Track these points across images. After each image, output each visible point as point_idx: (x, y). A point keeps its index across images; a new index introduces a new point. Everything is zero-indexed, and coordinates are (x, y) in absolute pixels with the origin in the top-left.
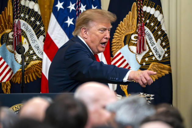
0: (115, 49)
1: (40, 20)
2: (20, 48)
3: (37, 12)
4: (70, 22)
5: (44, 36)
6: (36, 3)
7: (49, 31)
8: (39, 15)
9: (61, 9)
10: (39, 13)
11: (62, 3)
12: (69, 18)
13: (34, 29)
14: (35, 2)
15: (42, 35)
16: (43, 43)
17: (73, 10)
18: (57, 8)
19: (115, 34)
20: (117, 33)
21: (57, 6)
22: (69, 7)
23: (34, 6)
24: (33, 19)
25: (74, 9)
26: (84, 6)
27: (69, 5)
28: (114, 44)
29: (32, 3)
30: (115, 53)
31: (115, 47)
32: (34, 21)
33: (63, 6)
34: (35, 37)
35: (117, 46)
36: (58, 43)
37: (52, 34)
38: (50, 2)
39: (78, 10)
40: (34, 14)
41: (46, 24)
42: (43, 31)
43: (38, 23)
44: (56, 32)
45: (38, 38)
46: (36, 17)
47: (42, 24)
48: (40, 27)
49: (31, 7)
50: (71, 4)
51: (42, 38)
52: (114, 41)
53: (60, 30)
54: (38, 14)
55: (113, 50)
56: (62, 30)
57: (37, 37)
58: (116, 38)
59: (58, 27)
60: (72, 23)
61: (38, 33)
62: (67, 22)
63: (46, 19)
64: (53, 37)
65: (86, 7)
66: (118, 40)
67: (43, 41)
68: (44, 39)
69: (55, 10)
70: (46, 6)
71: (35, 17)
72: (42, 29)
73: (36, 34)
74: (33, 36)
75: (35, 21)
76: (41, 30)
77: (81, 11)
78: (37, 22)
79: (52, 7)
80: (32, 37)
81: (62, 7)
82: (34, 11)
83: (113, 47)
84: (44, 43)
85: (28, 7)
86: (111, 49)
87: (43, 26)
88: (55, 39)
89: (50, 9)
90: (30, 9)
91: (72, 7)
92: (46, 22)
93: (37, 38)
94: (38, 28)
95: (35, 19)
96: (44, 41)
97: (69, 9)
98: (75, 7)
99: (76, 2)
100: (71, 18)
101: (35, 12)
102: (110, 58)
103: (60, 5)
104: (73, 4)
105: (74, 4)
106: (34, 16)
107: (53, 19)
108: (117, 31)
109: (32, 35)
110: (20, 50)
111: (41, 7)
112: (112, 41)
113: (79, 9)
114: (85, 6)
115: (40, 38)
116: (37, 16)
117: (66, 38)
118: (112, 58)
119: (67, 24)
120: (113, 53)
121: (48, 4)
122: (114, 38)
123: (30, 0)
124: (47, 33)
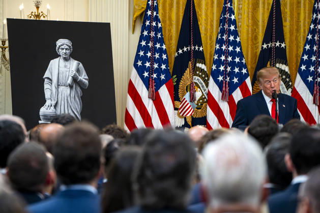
1: (289, 78)
3: (287, 72)
4: (310, 79)
5: (292, 88)
9: (304, 70)
10: (289, 73)
11: (305, 66)
12: (309, 77)
13: (285, 84)
14: (286, 65)
15: (290, 88)
16: (291, 94)
17: (313, 71)
18: (301, 69)
23: (285, 68)
24: (284, 77)
27: (310, 67)
29: (284, 66)
33: (306, 68)
34: (285, 89)
36: (302, 93)
37: (297, 87)
38: (297, 66)
39: (317, 71)
40: (285, 73)
41: (293, 81)
42: (291, 85)
43: (288, 80)
44: (300, 86)
45: (287, 90)
47: (290, 80)
48: (289, 82)
49: (283, 69)
51: (290, 90)
53: (303, 84)
59: (302, 82)
61: (288, 87)
64: (298, 89)
69: (300, 71)
70: (293, 68)
71: (285, 75)
72: (290, 83)
73: (286, 87)
75: (285, 78)
79: (298, 69)
82: (285, 71)
87: (291, 82)
88: (300, 91)
89: (296, 70)
90: (282, 70)
91: (312, 69)
92: (293, 79)
94: (287, 83)
96: (292, 92)
97: (310, 70)
98: (314, 69)
99: (315, 65)
100: (311, 77)
103: (303, 68)
104: (312, 66)
105: (314, 67)
107: (298, 77)
109: (283, 88)
111: (290, 69)
116: (287, 75)
117: (307, 90)
119: (308, 80)
121: (295, 66)
123: (282, 64)
124: (294, 87)
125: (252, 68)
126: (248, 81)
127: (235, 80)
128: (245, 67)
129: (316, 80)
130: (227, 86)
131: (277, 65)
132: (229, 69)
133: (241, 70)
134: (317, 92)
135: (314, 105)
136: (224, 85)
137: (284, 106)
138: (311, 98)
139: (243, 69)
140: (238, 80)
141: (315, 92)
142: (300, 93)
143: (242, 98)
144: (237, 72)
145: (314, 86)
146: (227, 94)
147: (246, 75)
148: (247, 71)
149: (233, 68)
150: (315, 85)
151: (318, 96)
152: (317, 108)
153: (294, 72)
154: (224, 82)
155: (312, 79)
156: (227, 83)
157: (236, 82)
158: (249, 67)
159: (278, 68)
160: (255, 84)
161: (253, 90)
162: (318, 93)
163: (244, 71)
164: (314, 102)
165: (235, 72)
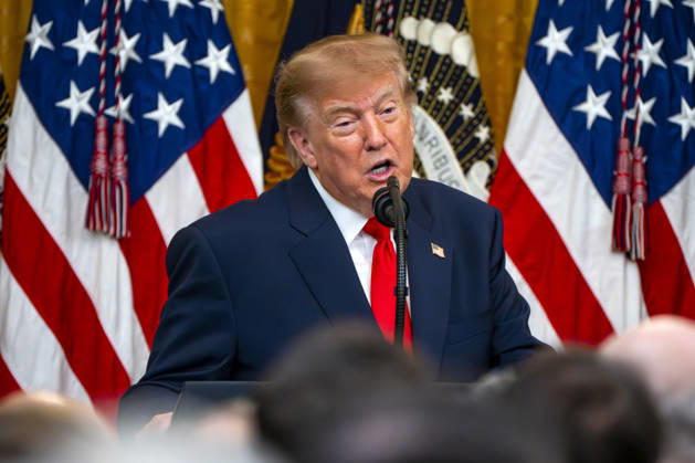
1: (474, 100)
2: (389, 200)
3: (463, 69)
4: (594, 106)
5: (490, 163)
6: (461, 30)
7: (512, 146)
8: (473, 79)
9: (559, 55)
10: (473, 71)
11: (566, 32)
12: (591, 93)
13: (449, 134)
14: (459, 25)
15: (480, 158)
16: (487, 194)
17: (608, 60)
18: (544, 50)
21: (544, 42)
22: (594, 48)
23: (452, 43)
24: (446, 95)
25: (613, 54)
26: (653, 42)
27: (594, 40)
29: (446, 30)
32: (451, 102)
33: (569, 42)
34: (455, 166)
36: (547, 193)
37: (521, 155)
39: (631, 61)
40: (454, 74)
41: (498, 118)
42: (488, 142)
43: (467, 111)
44: (537, 147)
45: (466, 171)
46: (461, 90)
49: (440, 49)
50: (601, 34)
51: (481, 171)
53: (553, 140)
54: (468, 76)
56: (562, 139)
57: (463, 166)
59: (548, 128)
60: (605, 114)
61: (468, 152)
62: (582, 108)
63: (498, 99)
64: (524, 168)
65: (663, 47)
67: (487, 186)
68: (490, 177)
69: (535, 60)
70: (501, 46)
71: (454, 87)
72: (483, 134)
73: (460, 157)
74: (447, 162)
75: (455, 105)
76: (478, 140)
77: (640, 62)
78: (463, 106)
79: (523, 51)
80: (443, 168)
81: (565, 49)
82: (452, 62)
84: (491, 191)
85: (427, 48)
87: (488, 124)
88: (536, 177)
89: (515, 56)
90: (435, 56)
91: (604, 48)
92: (500, 108)
93: (460, 171)
94: (465, 130)
95: (457, 96)
96: (490, 182)
97: (593, 56)
98: (618, 47)
99: (621, 29)
100: (598, 94)
101: (457, 67)
103: (555, 41)
104: (607, 35)
105: (614, 38)
106: (452, 83)
107: (528, 93)
109: (441, 162)
110: (389, 208)
111: (480, 49)
113: (632, 55)
114: (659, 44)
115: (472, 172)
116: (465, 83)
117: (576, 172)
119: (584, 116)
123: (437, 19)
124: (503, 155)
125: (260, 40)
126: (240, 119)
127: (166, 114)
128: (223, 35)
129: (630, 114)
130: (119, 145)
131: (408, 27)
132: (126, 48)
133: (195, 52)
134: (633, 184)
135: (620, 260)
136: (101, 140)
138: (601, 216)
139: (212, 48)
140: (181, 114)
141: (623, 185)
142: (537, 188)
144: (177, 68)
146: (122, 196)
147: (230, 87)
148: (233, 58)
149: (149, 46)
150: (624, 143)
151: (640, 205)
152: (634, 274)
154: (101, 123)
155: (608, 106)
156: (118, 129)
157: (171, 128)
158: (245, 35)
159: (412, 47)
160: (277, 137)
162: (640, 191)
163: (216, 60)
164: (619, 243)
165: (162, 64)
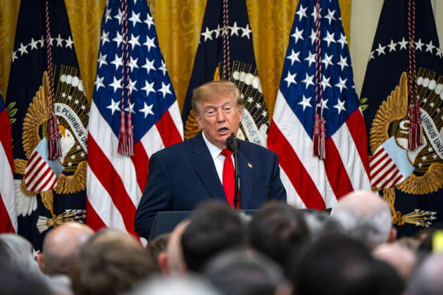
0: (375, 143)
1: (261, 101)
2: (232, 142)
3: (257, 90)
4: (306, 103)
5: (267, 124)
6: (255, 76)
7: (276, 118)
8: (260, 94)
9: (292, 84)
10: (260, 91)
11: (294, 75)
12: (304, 98)
13: (252, 114)
14: (255, 74)
15: (264, 123)
16: (266, 136)
17: (310, 85)
18: (287, 82)
19: (374, 120)
20: (378, 118)
21: (286, 79)
22: (305, 81)
23: (252, 80)
24: (250, 100)
25: (312, 83)
26: (327, 78)
27: (305, 78)
28: (374, 136)
29: (250, 76)
30: (374, 150)
31: (375, 139)
33: (295, 79)
34: (255, 126)
35: (379, 138)
36: (289, 135)
37: (279, 121)
38: (276, 75)
39: (318, 85)
40: (253, 92)
41: (270, 108)
42: (266, 117)
43: (258, 106)
44: (285, 118)
45: (259, 128)
46: (256, 98)
47: (264, 108)
48: (261, 111)
49: (248, 83)
50: (307, 76)
51: (264, 127)
52: (372, 132)
53: (291, 115)
55: (372, 144)
56: (294, 115)
57: (257, 126)
58: (376, 126)
59: (289, 111)
60: (310, 105)
61: (259, 121)
62: (301, 103)
63: (270, 101)
64: (280, 126)
66: (379, 129)
67: (267, 133)
68: (268, 130)
69: (283, 86)
70: (270, 81)
71: (254, 96)
72: (264, 114)
73: (256, 123)
74: (251, 125)
75: (254, 103)
76: (263, 116)
77: (322, 86)
78: (257, 104)
79: (279, 82)
80: (250, 127)
81: (294, 82)
82: (252, 88)
83: (372, 140)
84: (268, 135)
85: (243, 83)
86: (368, 143)
87: (266, 110)
88: (285, 129)
89: (276, 84)
90: (246, 85)
91: (309, 81)
92: (271, 104)
93: (256, 128)
94: (258, 113)
95: (254, 100)
96: (268, 132)
97: (305, 84)
98: (314, 81)
99: (315, 74)
100: (307, 98)
101: (254, 89)
102: (368, 158)
103: (290, 79)
104: (310, 76)
105: (312, 77)
106: (252, 96)
107: (281, 100)
108: (379, 116)
109: (249, 125)
111: (262, 82)
112: (370, 131)
113: (319, 83)
114: (329, 79)
115: (261, 128)
116: (257, 95)
117: (300, 127)
118: (370, 157)
119: (302, 106)
120: (372, 150)
121: (273, 76)
122: (372, 127)
123: (246, 72)
124: (273, 122)
125: (180, 81)
126: (175, 111)
127: (147, 110)
128: (167, 80)
129: (319, 105)
130: (130, 122)
131: (236, 75)
132: (132, 86)
133: (157, 86)
134: (320, 131)
135: (316, 159)
136: (123, 120)
137: (250, 166)
138: (309, 143)
139: (163, 85)
140: (153, 110)
141: (317, 131)
142: (285, 133)
143: (163, 147)
144: (151, 93)
145: (314, 119)
146: (131, 141)
147: (170, 99)
148: (171, 89)
149: (140, 85)
150: (317, 116)
151: (323, 139)
152: (322, 164)
153: (271, 87)
154: (123, 114)
155: (311, 102)
156: (130, 116)
157: (149, 115)
158: (175, 79)
159: (237, 82)
160: (189, 117)
161: (185, 129)
162: (323, 134)
163: (165, 89)
164: (316, 153)
165: (145, 92)
